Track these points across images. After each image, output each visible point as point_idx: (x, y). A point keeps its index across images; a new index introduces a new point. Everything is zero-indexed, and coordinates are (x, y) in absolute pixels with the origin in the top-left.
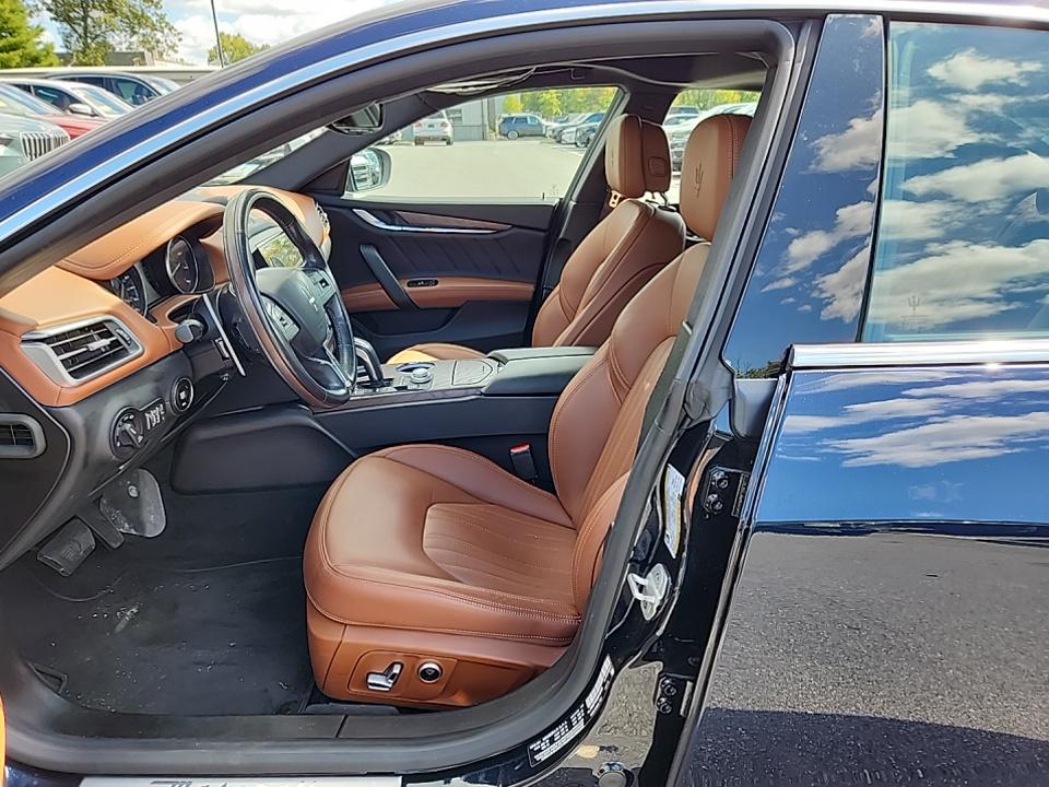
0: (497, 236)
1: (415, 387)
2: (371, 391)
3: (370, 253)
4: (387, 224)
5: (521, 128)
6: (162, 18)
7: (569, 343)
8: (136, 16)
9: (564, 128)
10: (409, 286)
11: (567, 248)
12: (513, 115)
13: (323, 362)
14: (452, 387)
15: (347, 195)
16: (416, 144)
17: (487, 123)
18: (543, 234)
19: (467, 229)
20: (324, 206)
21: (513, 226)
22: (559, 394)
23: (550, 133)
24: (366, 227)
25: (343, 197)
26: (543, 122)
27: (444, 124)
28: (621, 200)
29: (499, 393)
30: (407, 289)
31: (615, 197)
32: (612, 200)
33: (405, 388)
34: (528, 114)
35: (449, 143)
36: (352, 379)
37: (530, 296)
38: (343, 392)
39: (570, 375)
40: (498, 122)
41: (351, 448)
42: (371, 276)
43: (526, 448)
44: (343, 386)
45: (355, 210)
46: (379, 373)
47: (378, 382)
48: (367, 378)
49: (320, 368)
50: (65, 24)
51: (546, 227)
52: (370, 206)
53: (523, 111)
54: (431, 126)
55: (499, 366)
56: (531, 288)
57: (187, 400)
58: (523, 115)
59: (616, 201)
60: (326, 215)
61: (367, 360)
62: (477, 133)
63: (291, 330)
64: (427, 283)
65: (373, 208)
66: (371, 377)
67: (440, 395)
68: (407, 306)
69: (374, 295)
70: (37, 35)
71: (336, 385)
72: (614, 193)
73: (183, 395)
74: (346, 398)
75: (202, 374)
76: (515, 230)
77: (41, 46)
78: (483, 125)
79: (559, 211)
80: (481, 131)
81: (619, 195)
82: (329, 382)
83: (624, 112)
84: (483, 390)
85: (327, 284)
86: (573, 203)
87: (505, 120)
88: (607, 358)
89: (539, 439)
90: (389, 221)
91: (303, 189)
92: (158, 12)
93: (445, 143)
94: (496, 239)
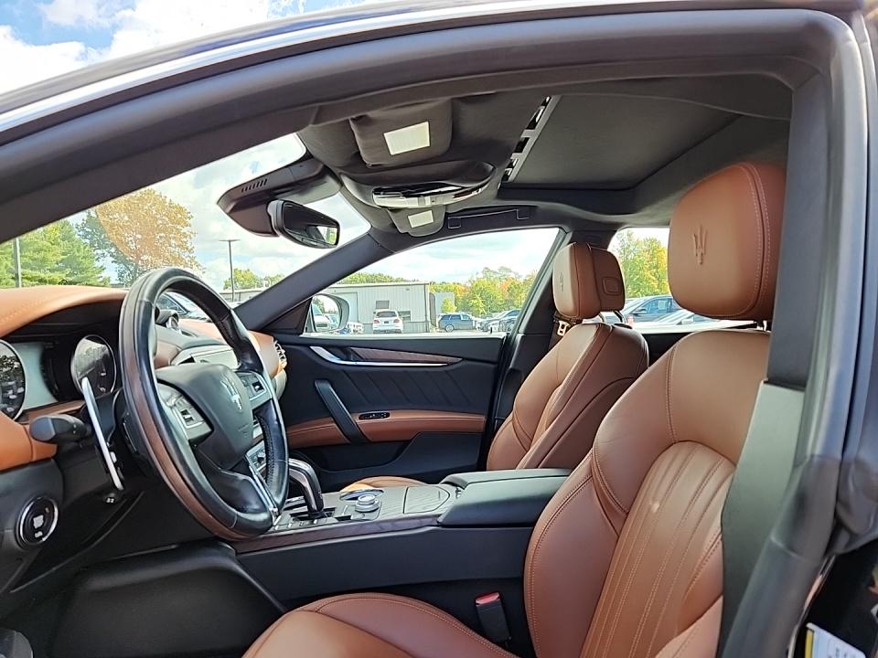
0: (446, 369)
1: (359, 516)
2: (307, 522)
3: (325, 387)
4: (342, 360)
6: (192, 259)
7: (534, 464)
8: (174, 258)
9: (490, 321)
10: (360, 419)
11: (517, 377)
12: (449, 314)
13: (242, 477)
14: (404, 516)
15: (305, 335)
17: (429, 319)
18: (492, 366)
19: (419, 361)
20: (282, 343)
21: (464, 359)
22: (533, 524)
23: (478, 325)
24: (320, 362)
25: (301, 336)
26: (473, 318)
28: (568, 329)
29: (461, 524)
30: (358, 421)
31: (563, 327)
32: (560, 329)
33: (348, 518)
34: (461, 313)
36: (279, 500)
37: (482, 426)
38: (263, 516)
39: (543, 500)
40: (438, 320)
41: (275, 597)
42: (324, 410)
43: (494, 598)
44: (264, 509)
45: (312, 347)
46: (319, 502)
47: (317, 513)
48: (305, 509)
49: (236, 485)
50: (122, 265)
51: (495, 359)
52: (328, 343)
53: (457, 311)
55: (457, 491)
56: (483, 418)
57: (44, 529)
58: (457, 314)
59: (564, 330)
60: (283, 351)
61: (306, 484)
63: (199, 428)
64: (379, 416)
65: (329, 345)
66: (310, 507)
67: (389, 526)
68: (358, 440)
69: (326, 429)
70: (99, 272)
71: (256, 507)
72: (561, 323)
73: (38, 521)
74: (265, 526)
75: (76, 494)
76: (465, 363)
77: (101, 279)
78: (426, 321)
79: (507, 344)
81: (567, 325)
82: (246, 503)
83: (570, 243)
84: (440, 519)
85: (261, 388)
86: (519, 337)
87: (444, 317)
88: (590, 475)
89: (512, 585)
90: (345, 357)
91: (263, 329)
92: (191, 255)
94: (446, 372)
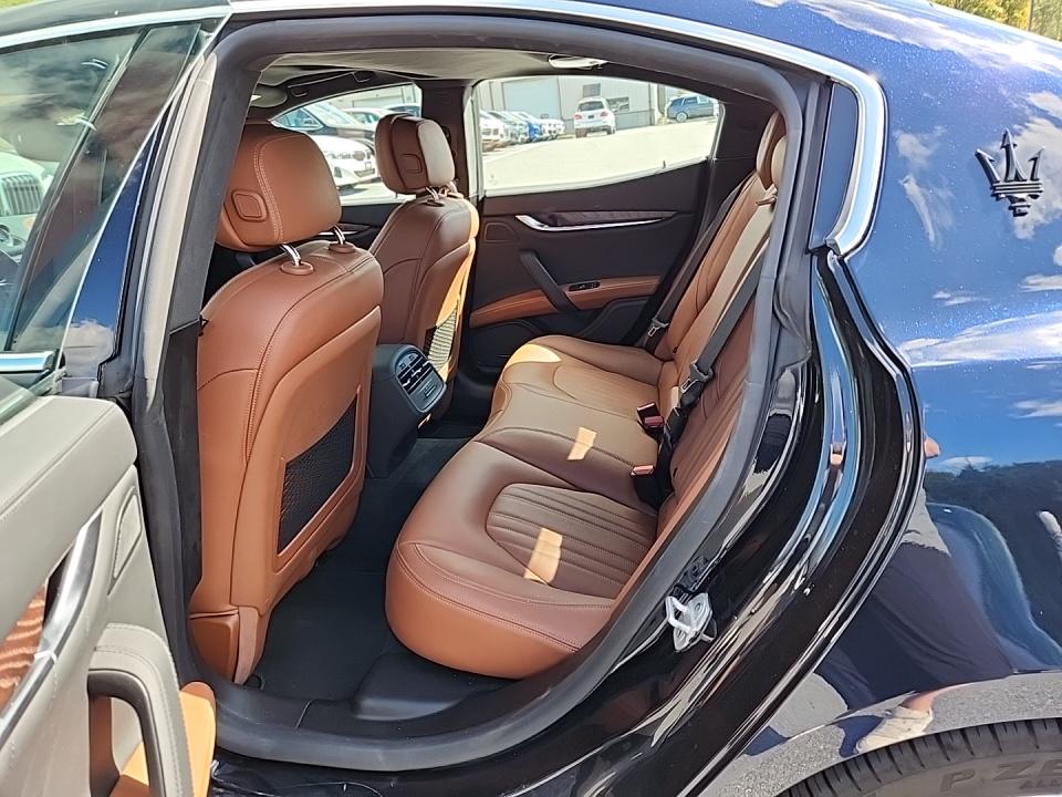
5: (689, 110)
16: (577, 137)
27: (603, 114)
35: (609, 133)
54: (591, 117)
62: (644, 118)
80: (648, 116)
93: (605, 133)
